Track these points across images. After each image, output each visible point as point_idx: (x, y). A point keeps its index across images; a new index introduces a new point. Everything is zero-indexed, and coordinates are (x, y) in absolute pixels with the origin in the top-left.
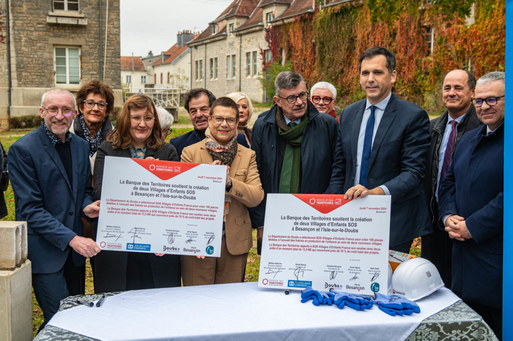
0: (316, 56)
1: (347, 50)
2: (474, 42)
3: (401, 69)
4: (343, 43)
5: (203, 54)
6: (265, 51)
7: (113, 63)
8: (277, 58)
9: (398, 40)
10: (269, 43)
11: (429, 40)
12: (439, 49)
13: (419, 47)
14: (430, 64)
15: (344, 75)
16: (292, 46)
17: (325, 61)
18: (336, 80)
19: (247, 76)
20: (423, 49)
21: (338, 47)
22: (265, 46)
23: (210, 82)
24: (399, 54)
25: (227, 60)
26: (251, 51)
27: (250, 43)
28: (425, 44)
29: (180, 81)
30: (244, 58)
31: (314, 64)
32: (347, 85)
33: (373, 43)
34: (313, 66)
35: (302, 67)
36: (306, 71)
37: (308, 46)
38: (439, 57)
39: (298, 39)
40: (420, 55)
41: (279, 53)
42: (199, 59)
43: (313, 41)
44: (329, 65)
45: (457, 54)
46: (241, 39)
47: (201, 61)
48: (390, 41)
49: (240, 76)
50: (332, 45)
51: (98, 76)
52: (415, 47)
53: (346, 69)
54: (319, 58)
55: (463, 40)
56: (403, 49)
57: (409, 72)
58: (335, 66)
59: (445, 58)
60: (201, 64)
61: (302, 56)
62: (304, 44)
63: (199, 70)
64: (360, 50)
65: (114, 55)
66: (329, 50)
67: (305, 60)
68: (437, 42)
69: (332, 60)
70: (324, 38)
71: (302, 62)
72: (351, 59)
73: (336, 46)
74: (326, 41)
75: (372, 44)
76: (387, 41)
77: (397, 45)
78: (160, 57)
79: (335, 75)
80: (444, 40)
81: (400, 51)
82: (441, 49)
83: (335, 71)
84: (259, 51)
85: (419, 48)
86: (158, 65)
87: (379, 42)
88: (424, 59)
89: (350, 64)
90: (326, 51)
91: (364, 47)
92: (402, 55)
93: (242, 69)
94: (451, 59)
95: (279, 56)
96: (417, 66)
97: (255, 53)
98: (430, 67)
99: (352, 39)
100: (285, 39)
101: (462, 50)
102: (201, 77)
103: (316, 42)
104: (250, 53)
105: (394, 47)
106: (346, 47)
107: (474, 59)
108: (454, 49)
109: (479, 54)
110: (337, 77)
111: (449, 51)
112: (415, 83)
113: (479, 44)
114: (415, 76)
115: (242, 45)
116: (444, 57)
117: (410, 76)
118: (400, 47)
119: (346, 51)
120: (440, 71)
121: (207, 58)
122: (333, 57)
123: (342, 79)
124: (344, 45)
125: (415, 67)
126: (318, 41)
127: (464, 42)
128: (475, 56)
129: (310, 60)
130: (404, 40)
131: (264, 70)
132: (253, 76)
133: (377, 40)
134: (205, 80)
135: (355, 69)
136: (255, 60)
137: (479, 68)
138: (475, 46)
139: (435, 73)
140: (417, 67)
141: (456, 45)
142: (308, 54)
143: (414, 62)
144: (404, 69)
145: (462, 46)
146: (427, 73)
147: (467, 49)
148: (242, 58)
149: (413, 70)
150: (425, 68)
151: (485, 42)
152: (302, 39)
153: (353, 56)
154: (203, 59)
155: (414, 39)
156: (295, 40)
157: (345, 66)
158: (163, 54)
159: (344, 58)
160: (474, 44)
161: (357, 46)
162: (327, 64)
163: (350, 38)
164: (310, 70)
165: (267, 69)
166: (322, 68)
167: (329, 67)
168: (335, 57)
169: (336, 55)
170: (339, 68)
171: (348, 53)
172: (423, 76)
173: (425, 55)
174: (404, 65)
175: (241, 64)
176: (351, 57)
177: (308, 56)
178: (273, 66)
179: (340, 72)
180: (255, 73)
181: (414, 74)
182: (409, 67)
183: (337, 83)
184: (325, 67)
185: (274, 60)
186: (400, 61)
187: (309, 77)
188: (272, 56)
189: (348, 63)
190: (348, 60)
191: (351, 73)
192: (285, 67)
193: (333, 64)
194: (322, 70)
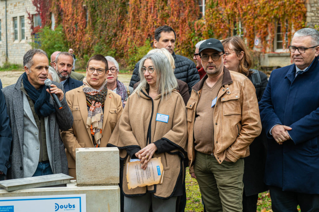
0: (88, 20)
1: (120, 14)
2: (243, 5)
4: (116, 7)
6: (33, 15)
8: (46, 22)
9: (171, 4)
10: (37, 7)
11: (200, 4)
12: (211, 13)
13: (192, 10)
14: (204, 26)
15: (118, 38)
16: (62, 11)
17: (97, 25)
18: (109, 44)
19: (14, 41)
20: (195, 13)
21: (110, 11)
22: (33, 10)
24: (172, 17)
26: (18, 15)
27: (17, 7)
28: (197, 8)
30: (10, 23)
31: (85, 28)
32: (121, 48)
33: (146, 7)
34: (84, 30)
35: (73, 32)
37: (79, 11)
38: (212, 20)
39: (68, 3)
40: (193, 18)
41: (48, 17)
43: (84, 5)
44: (102, 28)
45: (228, 17)
46: (6, 4)
48: (162, 5)
49: (7, 41)
50: (104, 9)
52: (187, 11)
53: (119, 32)
54: (91, 22)
55: (233, 4)
56: (175, 13)
57: (183, 35)
58: (108, 30)
59: (217, 21)
61: (73, 20)
62: (75, 8)
64: (133, 14)
66: (101, 14)
67: (76, 24)
68: (208, 6)
69: (105, 24)
70: (95, 3)
71: (74, 26)
72: (123, 23)
73: (108, 10)
74: (98, 5)
75: (144, 8)
76: (160, 5)
77: (170, 9)
79: (108, 38)
80: (215, 4)
81: (173, 14)
82: (213, 12)
83: (108, 34)
84: (26, 16)
85: (191, 12)
87: (151, 6)
88: (197, 22)
89: (123, 27)
90: (98, 15)
91: (137, 11)
92: (176, 18)
93: (8, 34)
94: (223, 22)
95: (49, 20)
96: (191, 28)
97: (22, 17)
98: (204, 30)
99: (124, 3)
100: (55, 4)
101: (233, 13)
103: (87, 7)
104: (16, 17)
105: (167, 11)
106: (119, 11)
107: (244, 22)
108: (225, 12)
109: (248, 17)
110: (111, 40)
111: (220, 14)
112: (189, 45)
113: (249, 7)
114: (189, 38)
115: (7, 9)
116: (216, 19)
117: (184, 39)
118: (173, 10)
119: (118, 15)
120: (213, 33)
122: (106, 21)
123: (116, 42)
124: (116, 9)
125: (188, 30)
126: (89, 5)
127: (234, 5)
128: (245, 19)
129: (82, 24)
130: (176, 4)
131: (33, 34)
132: (20, 41)
133: (149, 5)
135: (128, 32)
136: (23, 25)
137: (250, 30)
138: (245, 9)
139: (209, 35)
140: (190, 30)
141: (227, 9)
142: (79, 18)
143: (187, 25)
144: (177, 32)
145: (233, 9)
146: (200, 35)
147: (238, 13)
148: (8, 23)
149: (187, 33)
150: (198, 31)
151: (254, 6)
152: (73, 3)
153: (126, 20)
155: (186, 3)
156: (65, 5)
157: (118, 30)
159: (117, 21)
160: (244, 7)
161: (130, 10)
162: (100, 28)
163: (122, 2)
164: (81, 33)
165: (36, 33)
166: (95, 32)
167: (102, 31)
168: (107, 21)
169: (109, 19)
170: (112, 31)
171: (121, 16)
172: (197, 38)
173: (197, 18)
174: (178, 27)
175: (8, 29)
176: (123, 21)
177: (79, 20)
178: (44, 30)
179: (113, 35)
180: (23, 37)
181: (188, 36)
182: (183, 29)
183: (110, 46)
184: (98, 31)
185: (44, 25)
186: (174, 23)
187: (81, 41)
188: (41, 20)
189: (121, 26)
190: (121, 23)
191: (125, 36)
192: (56, 31)
193: (106, 28)
194: (95, 34)
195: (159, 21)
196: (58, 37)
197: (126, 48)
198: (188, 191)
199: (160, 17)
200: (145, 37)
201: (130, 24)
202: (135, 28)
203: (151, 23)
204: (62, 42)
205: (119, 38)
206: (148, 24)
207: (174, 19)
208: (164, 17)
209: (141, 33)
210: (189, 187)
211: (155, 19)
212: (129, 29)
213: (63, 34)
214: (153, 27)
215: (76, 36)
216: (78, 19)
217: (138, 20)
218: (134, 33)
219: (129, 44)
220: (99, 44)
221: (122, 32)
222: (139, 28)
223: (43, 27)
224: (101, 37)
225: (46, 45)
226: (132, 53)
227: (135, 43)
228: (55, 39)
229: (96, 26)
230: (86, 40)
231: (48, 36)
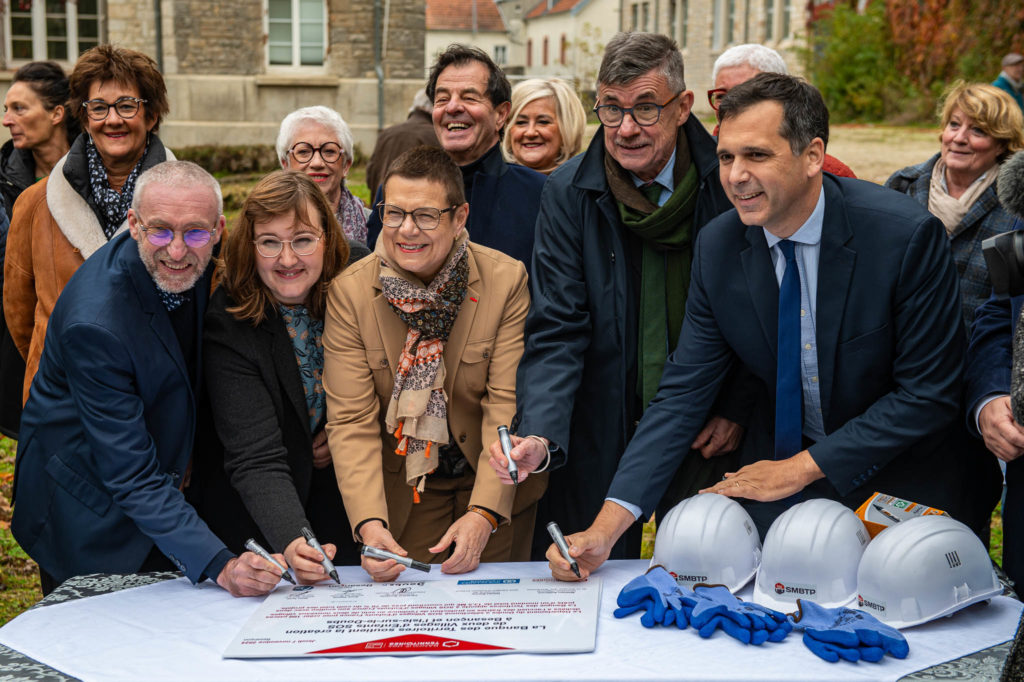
31: (945, 6)
34: (942, 13)
35: (912, 16)
36: (924, 26)
42: (639, 1)
47: (646, 4)
58: (1005, 11)
60: (646, 11)
83: (1003, 23)
93: (751, 23)
131: (810, 26)
132: (779, 43)
136: (787, 1)
162: (982, 7)
164: (933, 23)
165: (820, 23)
166: (970, 18)
167: (986, 15)
175: (751, 12)
180: (785, 33)
184: (977, 15)
187: (930, 42)
192: (869, 15)
193: (998, 6)
194: (969, 23)
196: (869, 33)
204: (881, 47)
213: (884, 24)
215: (916, 32)
220: (975, 50)
224: (982, 32)
225: (834, 56)
228: (859, 38)
230: (945, 40)
231: (843, 31)
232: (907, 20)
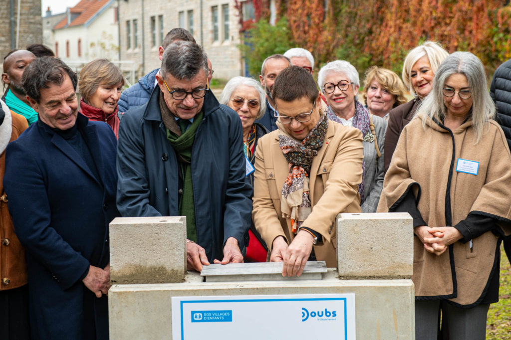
0: (327, 9)
3: (465, 26)
5: (139, 10)
6: (242, 3)
7: (31, 23)
8: (262, 13)
15: (374, 37)
17: (342, 16)
18: (361, 45)
19: (213, 42)
23: (152, 53)
24: (461, 3)
25: (179, 18)
26: (220, 3)
29: (106, 53)
30: (208, 14)
31: (323, 21)
32: (379, 52)
34: (321, 25)
35: (304, 26)
36: (311, 32)
40: (495, 5)
41: (265, 6)
42: (131, 18)
44: (349, 21)
47: (135, 20)
49: (202, 43)
51: (7, 44)
53: (376, 28)
54: (331, 13)
57: (479, 31)
58: (359, 24)
60: (135, 24)
61: (304, 10)
63: (132, 35)
65: (32, 11)
67: (308, 15)
69: (354, 15)
71: (305, 19)
72: (383, 13)
78: (64, 16)
79: (359, 38)
83: (358, 30)
84: (232, 4)
86: (61, 29)
88: (501, 10)
89: (382, 20)
92: (467, 4)
93: (205, 32)
95: (266, 10)
96: (491, 20)
97: (225, 6)
102: (136, 45)
104: (216, 6)
110: (363, 41)
112: (488, 47)
114: (488, 37)
117: (480, 37)
121: (145, 15)
122: (355, 10)
123: (371, 44)
125: (487, 22)
131: (242, 31)
132: (223, 42)
134: (144, 49)
135: (391, 27)
136: (226, 18)
140: (490, 23)
142: (314, 6)
143: (486, 14)
144: (470, 26)
146: (507, 31)
148: (205, 15)
149: (485, 27)
150: (503, 24)
153: (387, 8)
154: (138, 17)
157: (374, 24)
158: (69, 11)
159: (373, 10)
162: (346, 21)
164: (317, 30)
165: (248, 30)
166: (338, 28)
167: (348, 26)
168: (357, 10)
169: (360, 8)
170: (364, 26)
171: (379, 3)
172: (501, 35)
173: (502, 4)
174: (471, 19)
175: (204, 24)
176: (383, 10)
177: (314, 9)
178: (259, 26)
179: (367, 33)
180: (226, 36)
181: (486, 33)
182: (478, 22)
183: (362, 49)
184: (343, 26)
185: (258, 17)
186: (464, 13)
187: (316, 41)
188: (254, 10)
189: (379, 18)
190: (380, 14)
191: (385, 33)
192: (278, 26)
193: (355, 21)
194: (338, 31)
195: (441, 9)
196: (280, 36)
197: (386, 53)
198: (506, 283)
199: (443, 4)
200: (417, 35)
201: (394, 15)
202: (402, 21)
203: (428, 13)
204: (287, 44)
205: (377, 37)
206: (423, 15)
207: (465, 6)
208: (448, 3)
209: (412, 29)
210: (506, 278)
211: (434, 6)
212: (391, 23)
213: (288, 31)
214: (431, 19)
215: (307, 36)
216: (312, 8)
217: (407, 8)
218: (400, 29)
219: (392, 47)
220: (344, 46)
221: (380, 28)
222: (408, 21)
223: (258, 21)
224: (347, 36)
225: (261, 49)
226: (397, 60)
227: (402, 44)
228: (275, 39)
229: (340, 19)
230: (325, 40)
231: (265, 35)
232: (301, 29)
